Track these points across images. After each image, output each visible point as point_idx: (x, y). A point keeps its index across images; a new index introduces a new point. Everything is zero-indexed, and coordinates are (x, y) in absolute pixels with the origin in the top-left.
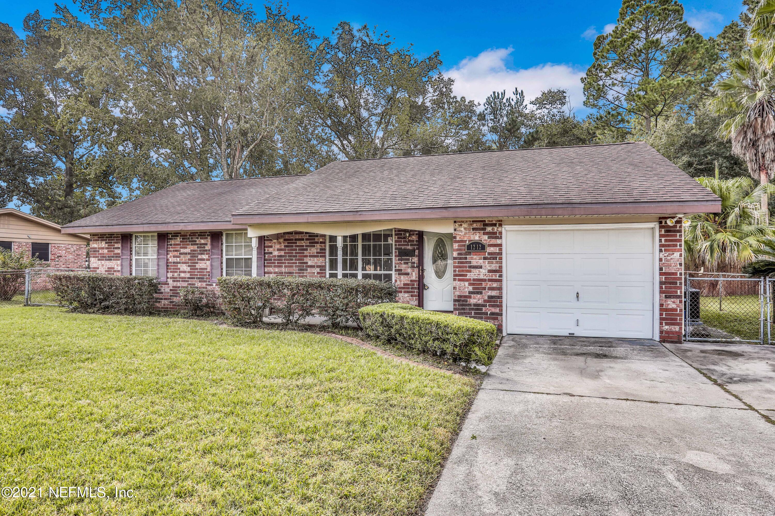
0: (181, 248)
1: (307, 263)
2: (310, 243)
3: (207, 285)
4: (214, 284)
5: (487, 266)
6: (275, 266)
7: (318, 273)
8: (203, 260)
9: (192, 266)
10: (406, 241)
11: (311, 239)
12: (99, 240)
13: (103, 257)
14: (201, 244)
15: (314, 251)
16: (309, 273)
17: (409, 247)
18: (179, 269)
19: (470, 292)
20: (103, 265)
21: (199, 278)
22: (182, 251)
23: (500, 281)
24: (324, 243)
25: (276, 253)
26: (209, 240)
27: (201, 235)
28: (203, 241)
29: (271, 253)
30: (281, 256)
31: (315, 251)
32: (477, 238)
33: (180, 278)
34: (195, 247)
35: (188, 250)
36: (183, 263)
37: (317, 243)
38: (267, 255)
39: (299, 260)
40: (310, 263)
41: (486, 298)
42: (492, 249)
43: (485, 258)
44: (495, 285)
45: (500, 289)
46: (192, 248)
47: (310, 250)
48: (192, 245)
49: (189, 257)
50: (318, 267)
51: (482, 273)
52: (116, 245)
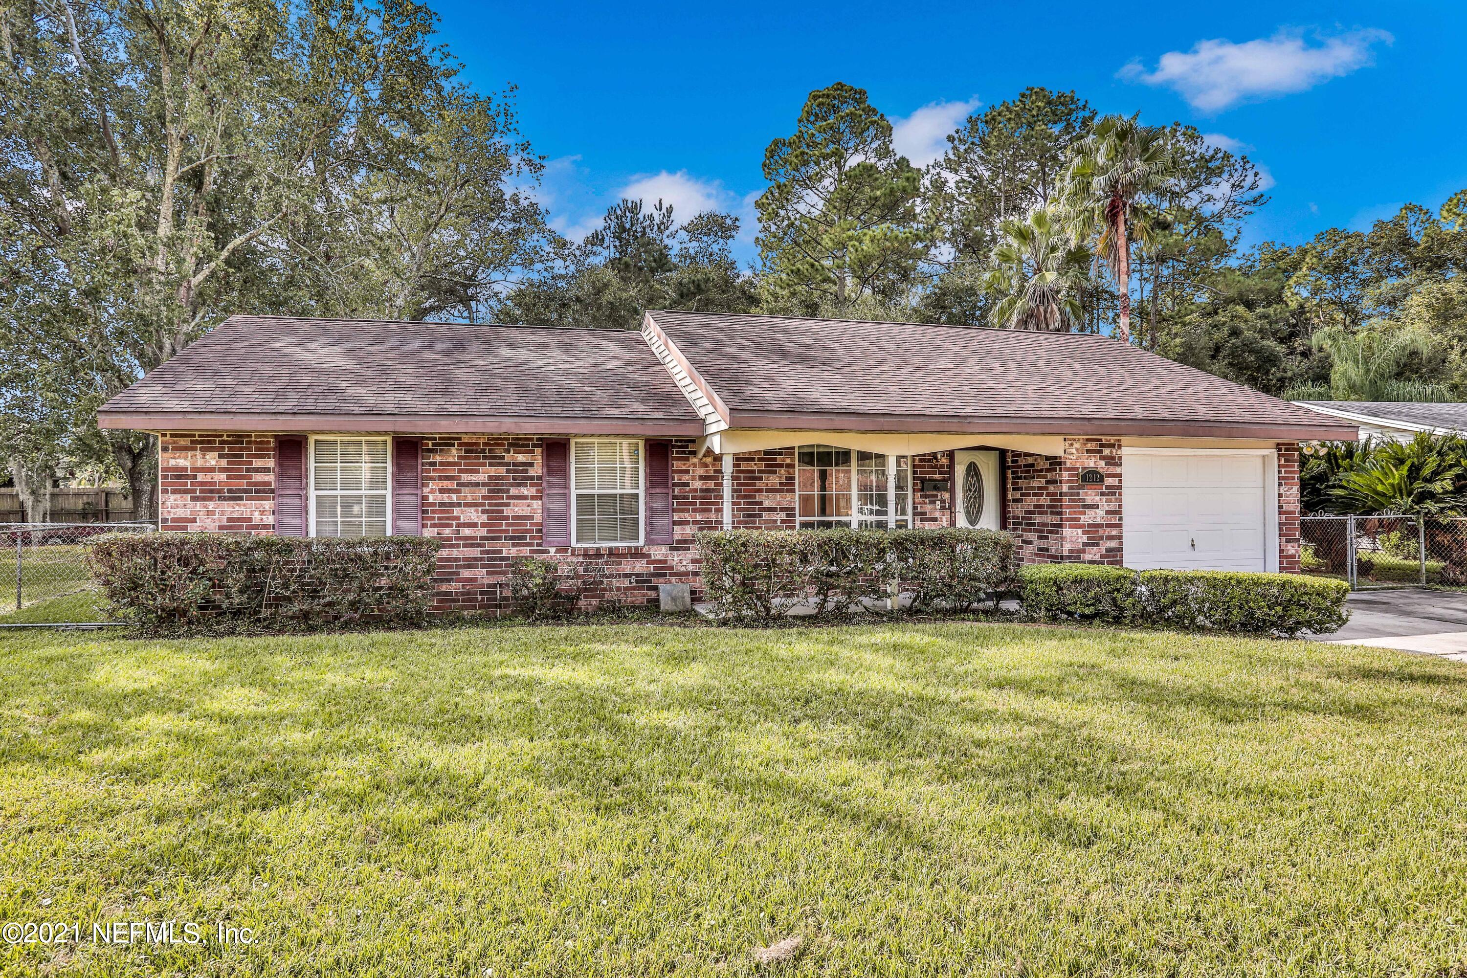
0: (460, 471)
1: (761, 503)
2: (767, 466)
3: (532, 551)
4: (552, 550)
5: (1105, 505)
6: (694, 510)
7: (783, 522)
8: (525, 498)
9: (493, 511)
10: (932, 467)
11: (769, 460)
12: (195, 449)
13: (212, 491)
14: (514, 464)
15: (774, 480)
16: (766, 522)
17: (937, 476)
18: (458, 518)
19: (1085, 545)
20: (210, 513)
21: (512, 538)
22: (465, 477)
23: (1120, 526)
24: (793, 466)
25: (698, 484)
26: (538, 456)
27: (517, 445)
28: (521, 458)
29: (687, 485)
30: (707, 490)
31: (777, 481)
32: (1092, 464)
33: (457, 539)
34: (502, 471)
35: (482, 477)
36: (467, 505)
37: (781, 466)
38: (677, 489)
39: (745, 497)
40: (767, 504)
41: (1104, 552)
42: (1109, 481)
43: (1102, 494)
44: (1114, 532)
45: (1120, 538)
46: (493, 471)
47: (768, 478)
48: (491, 465)
49: (484, 491)
50: (782, 509)
51: (1097, 516)
52: (257, 463)
